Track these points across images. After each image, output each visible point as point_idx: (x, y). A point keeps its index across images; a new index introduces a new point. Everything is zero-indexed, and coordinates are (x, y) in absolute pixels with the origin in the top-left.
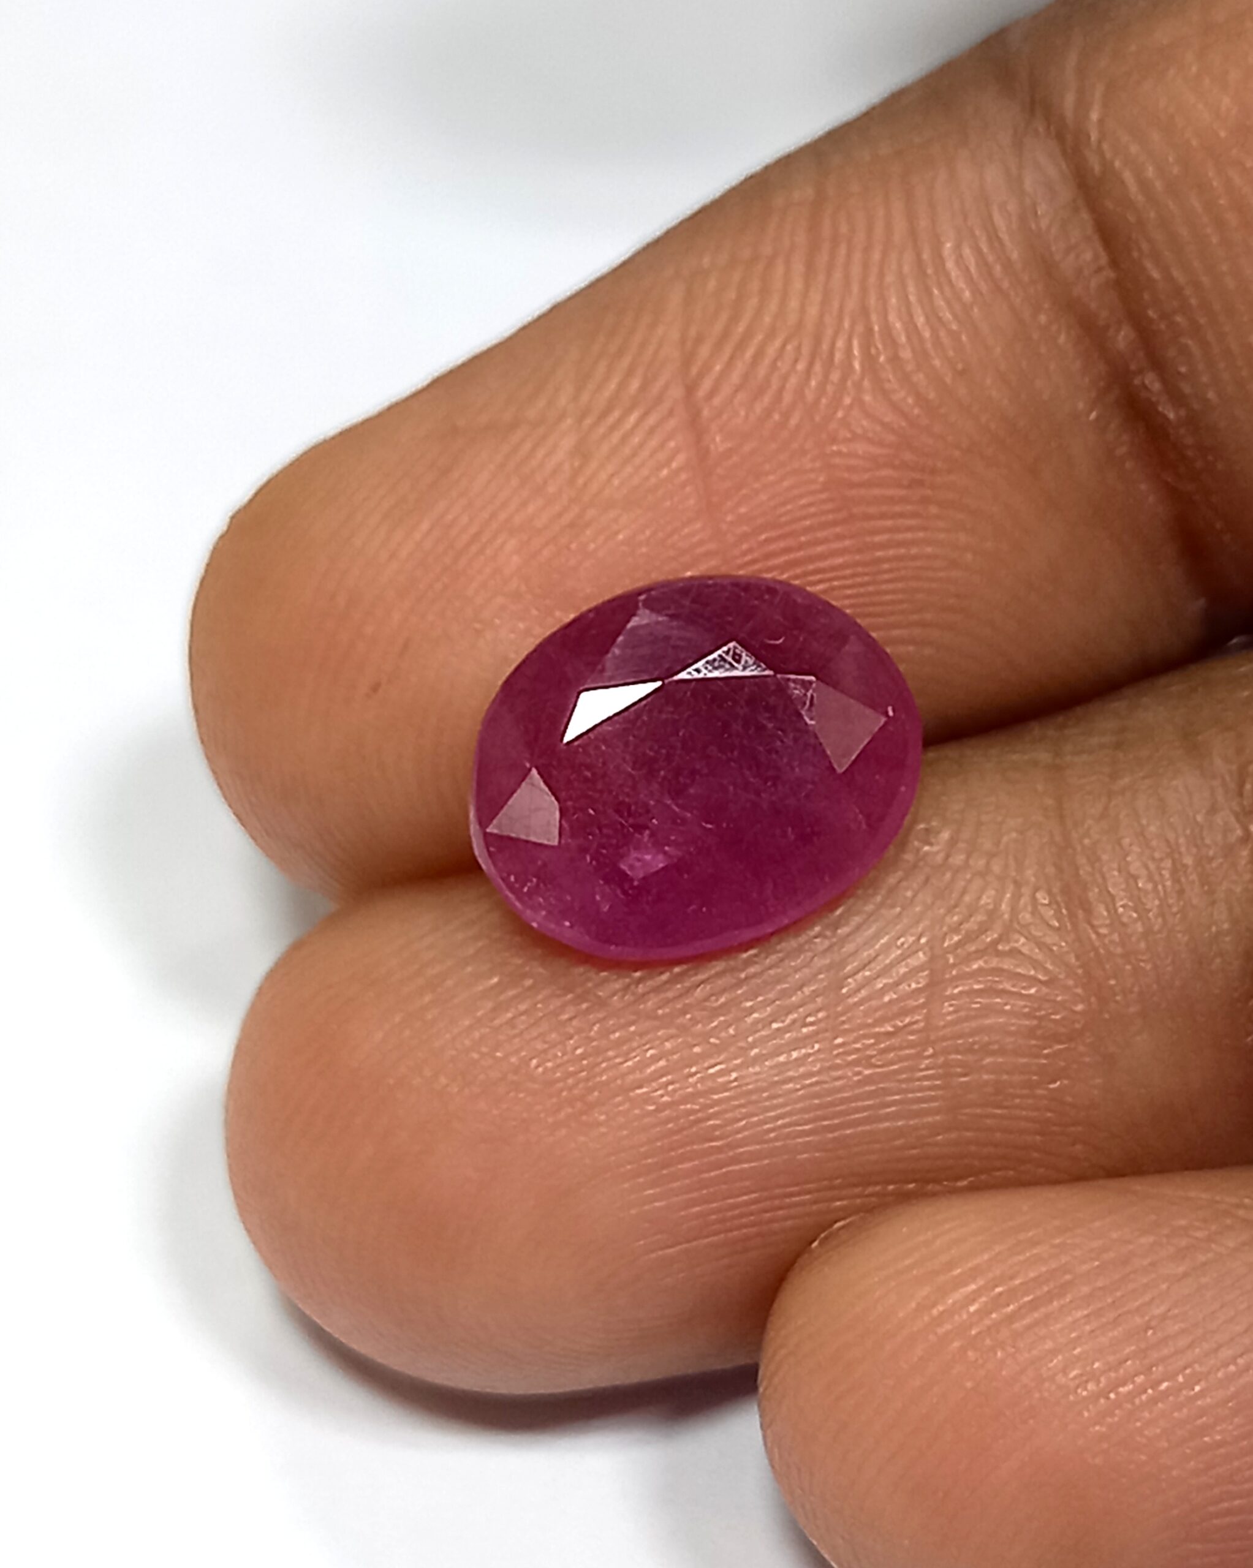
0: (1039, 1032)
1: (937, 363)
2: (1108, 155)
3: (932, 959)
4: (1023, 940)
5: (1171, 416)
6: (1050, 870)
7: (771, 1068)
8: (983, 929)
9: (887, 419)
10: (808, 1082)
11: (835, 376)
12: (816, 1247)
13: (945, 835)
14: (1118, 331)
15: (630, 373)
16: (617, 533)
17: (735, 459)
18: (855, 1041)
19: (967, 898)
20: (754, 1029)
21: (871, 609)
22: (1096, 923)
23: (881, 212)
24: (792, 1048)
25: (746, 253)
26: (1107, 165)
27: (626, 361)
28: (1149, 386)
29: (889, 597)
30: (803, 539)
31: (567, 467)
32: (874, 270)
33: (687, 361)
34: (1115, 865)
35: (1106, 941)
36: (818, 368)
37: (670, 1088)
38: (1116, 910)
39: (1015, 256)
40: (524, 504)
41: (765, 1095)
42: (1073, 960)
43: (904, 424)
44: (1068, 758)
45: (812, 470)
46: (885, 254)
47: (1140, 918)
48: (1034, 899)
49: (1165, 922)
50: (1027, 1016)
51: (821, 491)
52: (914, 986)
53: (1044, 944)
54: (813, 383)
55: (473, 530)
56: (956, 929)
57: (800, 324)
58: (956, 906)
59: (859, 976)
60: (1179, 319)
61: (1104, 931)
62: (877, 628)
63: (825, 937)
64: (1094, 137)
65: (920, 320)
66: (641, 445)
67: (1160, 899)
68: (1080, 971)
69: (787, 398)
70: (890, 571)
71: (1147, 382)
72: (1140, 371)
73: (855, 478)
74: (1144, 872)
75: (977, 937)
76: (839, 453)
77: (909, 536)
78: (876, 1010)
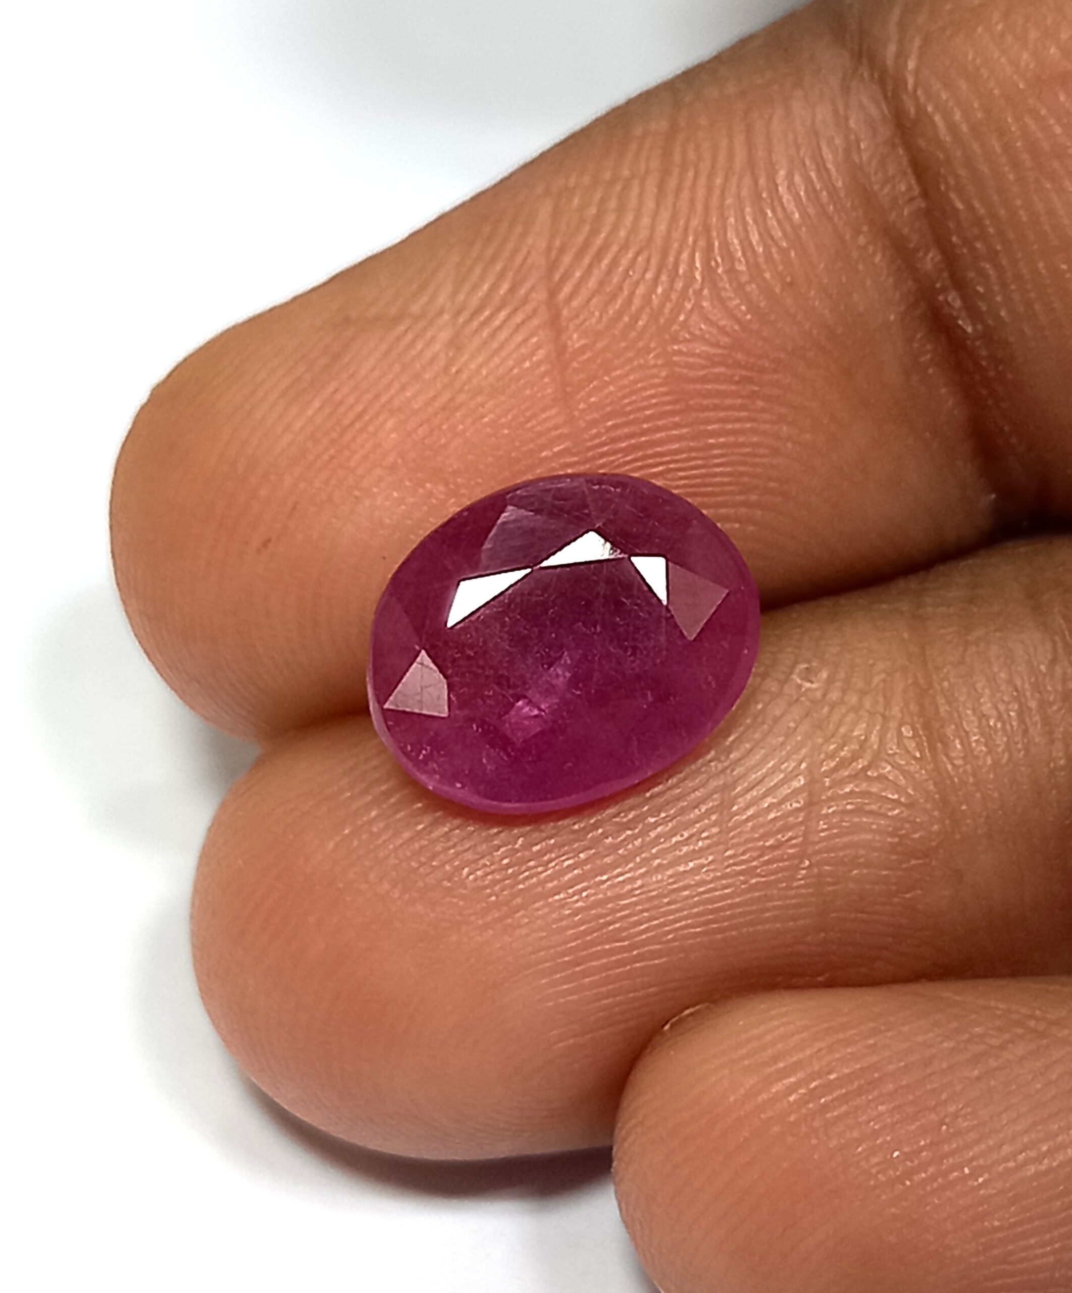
0: (899, 849)
1: (767, 275)
2: (922, 100)
3: (811, 782)
4: (889, 768)
5: (969, 330)
6: (913, 707)
7: (671, 877)
8: (854, 758)
9: (723, 323)
10: (701, 889)
11: (679, 285)
12: (667, 1030)
13: (824, 675)
14: (926, 254)
15: (501, 277)
16: (483, 417)
17: (589, 354)
18: (744, 853)
19: (842, 730)
20: (656, 841)
21: (702, 489)
22: (953, 755)
23: (724, 143)
24: (689, 859)
25: (607, 175)
26: (921, 110)
27: (498, 267)
28: (952, 303)
29: (718, 479)
30: (645, 426)
31: (442, 356)
32: (717, 192)
33: (552, 267)
34: (969, 705)
35: (961, 770)
36: (664, 278)
37: (584, 894)
38: (970, 744)
39: (840, 184)
40: (403, 388)
41: (666, 900)
42: (932, 787)
43: (737, 327)
44: (929, 609)
45: (655, 366)
46: (726, 179)
47: (989, 752)
48: (900, 733)
49: (1011, 757)
50: (891, 835)
51: (661, 385)
52: (795, 805)
53: (909, 772)
54: (660, 290)
55: (359, 408)
56: (831, 756)
57: (651, 239)
58: (833, 736)
59: (748, 797)
60: (978, 245)
61: (959, 762)
62: (707, 506)
63: (720, 761)
64: (910, 86)
65: (755, 238)
66: (507, 340)
67: (1008, 737)
68: (937, 796)
69: (637, 302)
70: (722, 456)
71: (950, 299)
72: (944, 290)
73: (692, 374)
74: (994, 713)
75: (850, 764)
76: (679, 353)
77: (737, 426)
78: (762, 826)
